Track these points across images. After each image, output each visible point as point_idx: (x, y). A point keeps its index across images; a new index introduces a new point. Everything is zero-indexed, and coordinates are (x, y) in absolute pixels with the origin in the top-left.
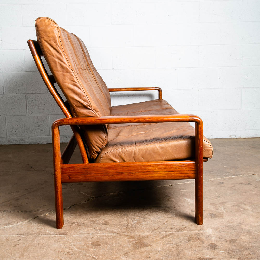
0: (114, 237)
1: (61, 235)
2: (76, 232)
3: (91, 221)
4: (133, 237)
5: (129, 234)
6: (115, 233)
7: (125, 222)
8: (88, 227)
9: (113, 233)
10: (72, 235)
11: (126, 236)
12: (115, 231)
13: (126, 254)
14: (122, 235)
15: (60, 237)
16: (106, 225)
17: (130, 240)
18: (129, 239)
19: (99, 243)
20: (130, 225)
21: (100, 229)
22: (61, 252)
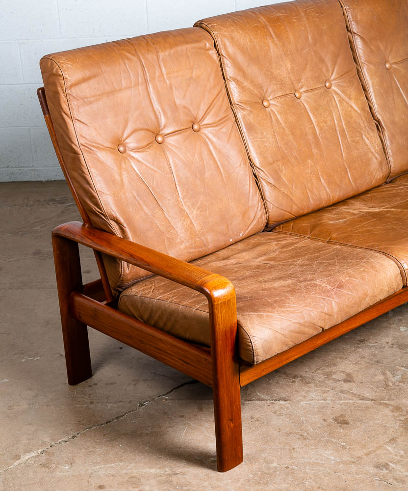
0: (367, 408)
1: (281, 402)
2: (305, 396)
3: (323, 374)
4: (400, 408)
5: (392, 403)
6: (368, 399)
7: (382, 378)
8: (320, 386)
9: (364, 399)
10: (299, 402)
11: (387, 405)
12: (367, 395)
13: (393, 440)
14: (381, 403)
15: (281, 404)
16: (350, 382)
17: (395, 414)
18: (393, 411)
19: (345, 419)
20: (390, 384)
21: (342, 391)
22: (291, 433)
